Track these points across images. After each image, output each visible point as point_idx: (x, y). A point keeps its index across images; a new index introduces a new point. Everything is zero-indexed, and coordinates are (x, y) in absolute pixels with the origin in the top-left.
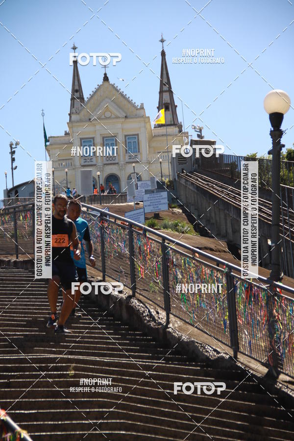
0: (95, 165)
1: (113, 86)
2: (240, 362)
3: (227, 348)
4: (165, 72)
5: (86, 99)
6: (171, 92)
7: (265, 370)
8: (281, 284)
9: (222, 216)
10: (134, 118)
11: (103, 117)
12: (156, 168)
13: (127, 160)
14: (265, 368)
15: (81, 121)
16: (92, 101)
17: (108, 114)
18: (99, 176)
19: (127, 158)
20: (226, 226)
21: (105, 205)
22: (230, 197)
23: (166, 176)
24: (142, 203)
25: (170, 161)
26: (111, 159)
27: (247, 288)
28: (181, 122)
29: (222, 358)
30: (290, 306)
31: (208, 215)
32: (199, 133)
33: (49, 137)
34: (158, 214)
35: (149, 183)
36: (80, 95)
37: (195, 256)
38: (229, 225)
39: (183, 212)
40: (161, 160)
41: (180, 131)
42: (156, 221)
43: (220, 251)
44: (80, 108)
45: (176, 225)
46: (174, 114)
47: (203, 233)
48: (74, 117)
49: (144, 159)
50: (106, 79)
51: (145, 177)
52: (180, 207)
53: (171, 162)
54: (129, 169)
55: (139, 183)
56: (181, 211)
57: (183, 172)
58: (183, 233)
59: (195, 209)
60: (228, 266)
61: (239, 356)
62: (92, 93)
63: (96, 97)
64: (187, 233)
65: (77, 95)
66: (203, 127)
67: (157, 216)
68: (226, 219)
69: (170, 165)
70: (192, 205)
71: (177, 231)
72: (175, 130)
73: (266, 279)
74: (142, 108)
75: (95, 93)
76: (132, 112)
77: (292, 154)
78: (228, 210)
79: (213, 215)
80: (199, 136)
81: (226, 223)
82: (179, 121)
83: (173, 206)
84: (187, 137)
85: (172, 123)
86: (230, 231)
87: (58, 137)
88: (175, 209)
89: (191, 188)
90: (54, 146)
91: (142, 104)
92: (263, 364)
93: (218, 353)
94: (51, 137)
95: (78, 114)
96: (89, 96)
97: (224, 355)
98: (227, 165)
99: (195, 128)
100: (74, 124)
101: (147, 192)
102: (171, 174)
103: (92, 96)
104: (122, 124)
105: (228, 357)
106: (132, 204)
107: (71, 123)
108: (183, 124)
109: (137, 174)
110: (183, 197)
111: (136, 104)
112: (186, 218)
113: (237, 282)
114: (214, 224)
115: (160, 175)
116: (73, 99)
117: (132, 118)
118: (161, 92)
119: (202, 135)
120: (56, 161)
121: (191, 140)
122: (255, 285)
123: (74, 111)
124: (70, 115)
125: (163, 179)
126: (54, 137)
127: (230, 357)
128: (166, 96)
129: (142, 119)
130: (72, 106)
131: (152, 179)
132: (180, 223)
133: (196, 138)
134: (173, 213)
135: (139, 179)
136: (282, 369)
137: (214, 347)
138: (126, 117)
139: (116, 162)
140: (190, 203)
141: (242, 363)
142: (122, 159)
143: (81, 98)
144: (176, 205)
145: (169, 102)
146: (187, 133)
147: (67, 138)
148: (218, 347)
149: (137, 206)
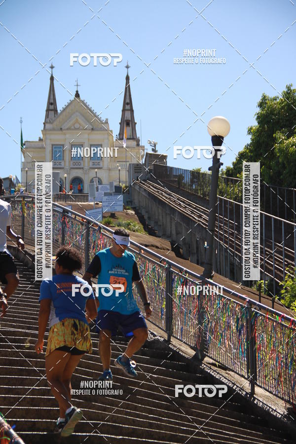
0: (63, 168)
1: (83, 102)
2: (173, 345)
3: (162, 332)
4: (128, 94)
5: (59, 111)
6: (132, 111)
7: (193, 353)
8: (212, 281)
9: (168, 220)
10: (99, 130)
11: (73, 128)
12: (115, 174)
13: (91, 166)
14: (193, 351)
15: (53, 129)
16: (64, 113)
17: (77, 126)
18: (66, 177)
19: (91, 164)
20: (171, 228)
21: (69, 202)
22: (176, 204)
23: (123, 182)
24: (101, 203)
25: (127, 169)
26: (77, 164)
27: (184, 282)
28: (139, 137)
29: (158, 340)
30: (217, 300)
31: (157, 217)
32: (154, 148)
33: (25, 142)
34: (114, 214)
35: (108, 187)
36: (54, 108)
37: (141, 252)
38: (174, 227)
39: (135, 214)
40: (120, 168)
41: (138, 145)
42: (112, 220)
43: (164, 249)
44: (53, 119)
45: (129, 224)
46: (134, 130)
47: (151, 232)
48: (48, 126)
49: (105, 166)
50: (77, 95)
51: (105, 181)
52: (134, 209)
53: (128, 171)
54: (92, 174)
55: (100, 186)
56: (134, 213)
57: (138, 180)
58: (134, 231)
59: (146, 212)
60: (168, 262)
61: (172, 339)
62: (64, 107)
63: (67, 110)
64: (137, 231)
65: (52, 107)
66: (157, 143)
67: (113, 216)
68: (171, 222)
69: (127, 173)
70: (144, 208)
71: (129, 229)
72: (134, 143)
73: (199, 276)
74: (107, 122)
75: (67, 107)
76: (98, 126)
77: (231, 171)
78: (173, 215)
79: (161, 218)
80: (153, 150)
81: (171, 225)
82: (138, 136)
83: (127, 208)
84: (144, 150)
85: (132, 137)
86: (174, 232)
87: (33, 142)
88: (128, 211)
89: (144, 193)
90: (29, 150)
91: (107, 119)
92: (192, 348)
93: (155, 336)
94: (27, 141)
95: (52, 123)
96: (62, 109)
97: (159, 338)
98: (176, 176)
99: (150, 143)
100: (47, 132)
101: (106, 194)
102: (127, 180)
103: (64, 109)
104: (88, 135)
105: (162, 339)
106: (92, 203)
107: (45, 131)
108: (140, 139)
109: (99, 179)
110: (136, 201)
111: (102, 119)
112: (138, 218)
113: (175, 276)
114: (161, 226)
115: (118, 180)
116: (48, 110)
117: (97, 130)
118: (124, 110)
119: (156, 149)
120: (30, 162)
121: (147, 153)
122: (190, 281)
123: (48, 121)
124: (44, 123)
125: (120, 184)
126: (29, 142)
127: (165, 340)
128: (128, 114)
129: (106, 132)
130: (47, 116)
131: (111, 184)
132: (132, 223)
133: (151, 152)
134: (127, 214)
135: (100, 182)
136: (208, 353)
137: (151, 331)
138: (92, 129)
139: (81, 166)
140: (142, 207)
141: (174, 346)
142: (86, 164)
143: (55, 110)
144: (129, 207)
145: (130, 119)
146: (144, 147)
147: (41, 143)
148: (155, 331)
149: (97, 205)
